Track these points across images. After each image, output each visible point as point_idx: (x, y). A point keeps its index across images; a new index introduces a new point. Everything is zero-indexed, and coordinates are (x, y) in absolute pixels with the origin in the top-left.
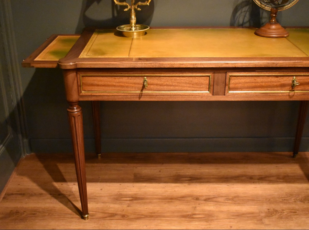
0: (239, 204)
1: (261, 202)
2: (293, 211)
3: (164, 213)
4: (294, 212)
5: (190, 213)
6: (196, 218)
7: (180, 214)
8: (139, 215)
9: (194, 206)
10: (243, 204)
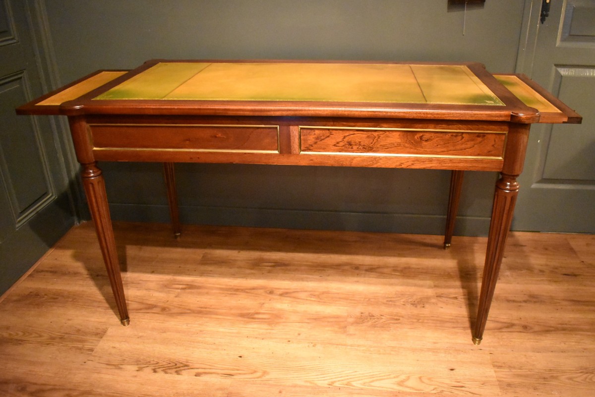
0: (324, 303)
1: (356, 302)
2: (396, 317)
3: (218, 309)
4: (396, 319)
5: (252, 311)
6: (258, 319)
7: (239, 312)
8: (185, 309)
9: (263, 302)
10: (330, 303)
